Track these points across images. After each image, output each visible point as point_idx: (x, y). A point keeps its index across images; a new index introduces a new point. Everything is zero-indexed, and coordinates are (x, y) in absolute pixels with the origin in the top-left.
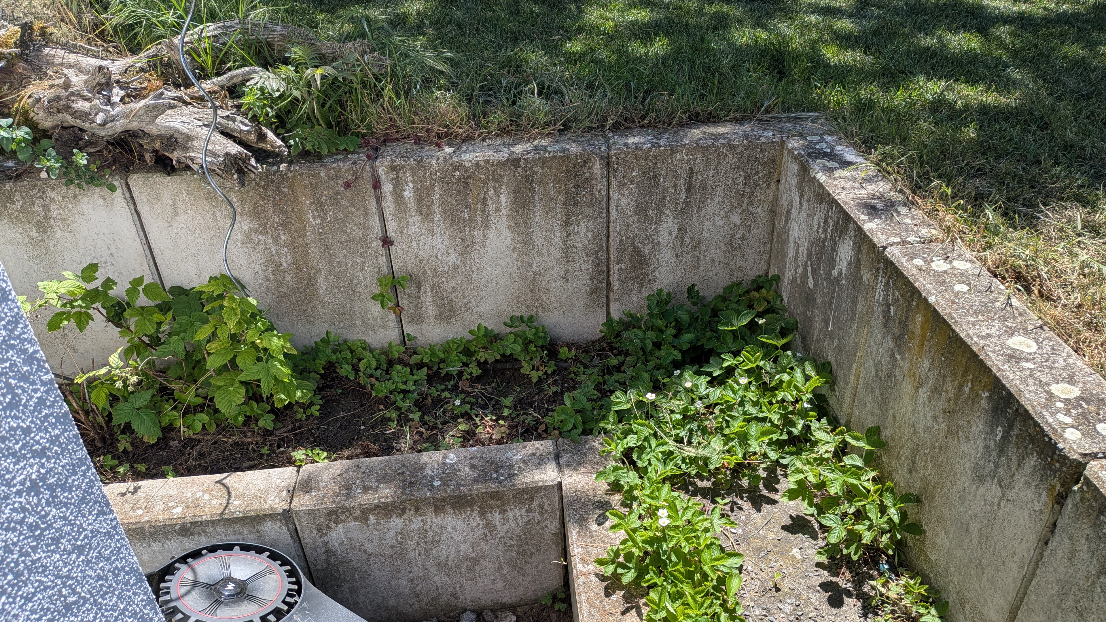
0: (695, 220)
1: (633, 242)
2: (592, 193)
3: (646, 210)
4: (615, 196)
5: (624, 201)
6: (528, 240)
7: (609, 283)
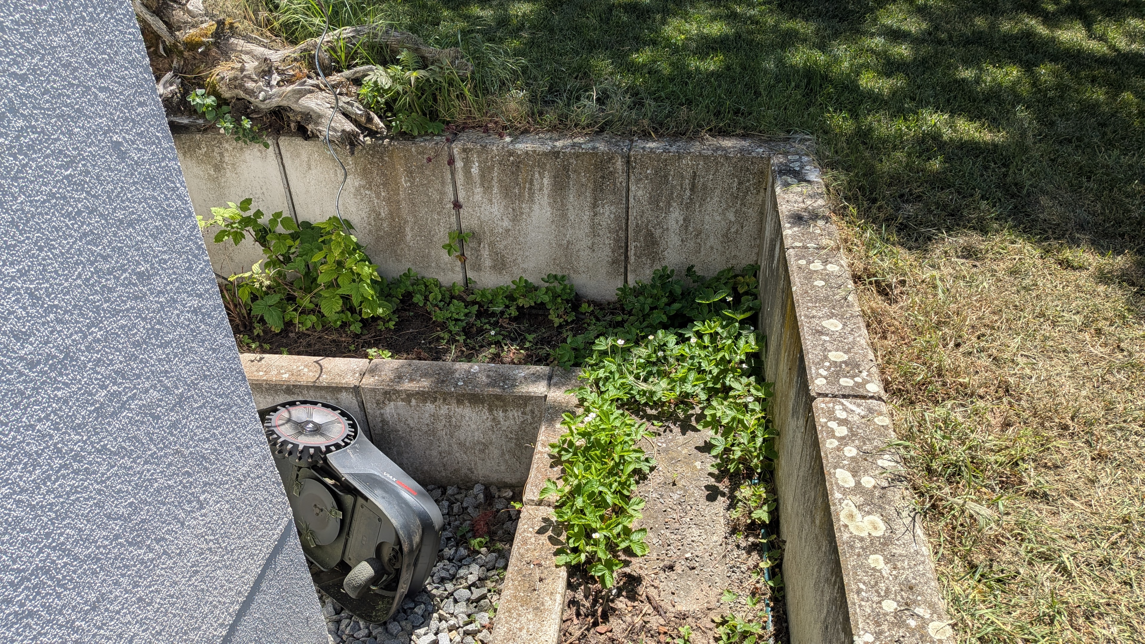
0: (697, 213)
1: (647, 226)
2: (615, 184)
3: (658, 202)
4: (633, 188)
5: (640, 193)
6: (564, 216)
7: (627, 257)
